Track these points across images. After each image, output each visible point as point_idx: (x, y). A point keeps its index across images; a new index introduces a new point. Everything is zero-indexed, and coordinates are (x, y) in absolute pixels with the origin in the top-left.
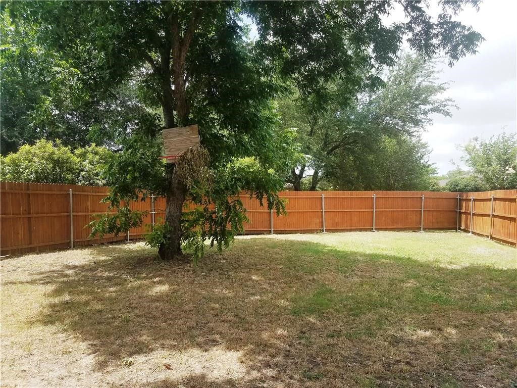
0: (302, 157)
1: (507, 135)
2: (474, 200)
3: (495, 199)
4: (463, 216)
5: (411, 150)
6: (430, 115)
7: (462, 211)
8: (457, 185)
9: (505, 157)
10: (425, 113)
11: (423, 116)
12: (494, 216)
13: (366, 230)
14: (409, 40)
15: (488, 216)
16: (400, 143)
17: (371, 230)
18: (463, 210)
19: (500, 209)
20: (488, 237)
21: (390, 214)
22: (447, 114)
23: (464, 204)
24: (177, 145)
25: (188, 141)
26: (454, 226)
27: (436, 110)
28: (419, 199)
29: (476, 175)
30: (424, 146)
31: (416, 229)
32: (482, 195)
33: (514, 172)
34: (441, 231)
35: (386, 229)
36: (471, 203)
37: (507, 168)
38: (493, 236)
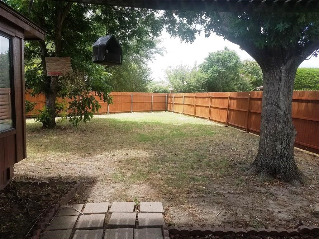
0: (107, 75)
1: (183, 65)
2: (174, 97)
3: (185, 97)
4: (169, 105)
5: (144, 72)
6: (155, 55)
8: (156, 89)
9: (183, 77)
10: (152, 53)
11: (151, 55)
12: (184, 104)
13: (128, 112)
14: (166, 28)
15: (182, 104)
16: (140, 67)
17: (130, 112)
18: (169, 102)
19: (187, 101)
20: (181, 113)
21: (139, 104)
22: (162, 55)
23: (169, 99)
24: (55, 66)
25: (63, 65)
26: (165, 109)
27: (157, 52)
28: (151, 97)
29: (170, 85)
30: (149, 69)
31: (149, 111)
32: (178, 95)
33: (187, 84)
34: (160, 112)
35: (137, 112)
36: (173, 99)
37: (184, 82)
38: (184, 113)
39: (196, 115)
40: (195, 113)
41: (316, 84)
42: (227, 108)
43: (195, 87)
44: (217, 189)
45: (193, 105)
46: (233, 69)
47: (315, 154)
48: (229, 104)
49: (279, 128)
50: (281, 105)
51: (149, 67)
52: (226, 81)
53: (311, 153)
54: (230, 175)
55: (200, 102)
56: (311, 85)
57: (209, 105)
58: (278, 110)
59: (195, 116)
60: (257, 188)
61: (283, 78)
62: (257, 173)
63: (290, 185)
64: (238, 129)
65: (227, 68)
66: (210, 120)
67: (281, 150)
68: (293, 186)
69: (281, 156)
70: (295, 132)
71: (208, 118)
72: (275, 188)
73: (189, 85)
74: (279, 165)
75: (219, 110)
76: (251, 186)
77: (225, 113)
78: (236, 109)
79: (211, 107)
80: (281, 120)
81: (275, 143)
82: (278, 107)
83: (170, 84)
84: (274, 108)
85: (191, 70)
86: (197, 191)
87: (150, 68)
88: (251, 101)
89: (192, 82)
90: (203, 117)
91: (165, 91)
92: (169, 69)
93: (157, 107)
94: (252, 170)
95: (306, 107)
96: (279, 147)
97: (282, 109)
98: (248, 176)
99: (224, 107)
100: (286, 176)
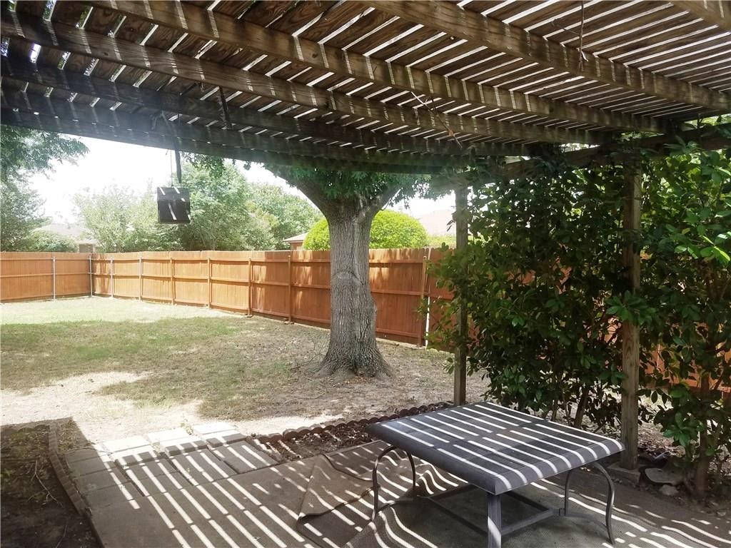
1: (119, 187)
2: (114, 262)
3: (143, 260)
4: (98, 280)
7: (95, 274)
9: (122, 213)
12: (143, 277)
15: (137, 277)
18: (98, 273)
19: (151, 270)
20: (137, 298)
23: (98, 266)
26: (88, 292)
28: (49, 262)
30: (33, 192)
31: (47, 298)
32: (125, 256)
33: (133, 229)
34: (75, 298)
35: (13, 301)
36: (109, 266)
37: (128, 225)
38: (143, 297)
39: (176, 300)
40: (174, 295)
41: (384, 235)
42: (247, 281)
43: (154, 236)
44: (287, 398)
45: (168, 279)
46: (235, 202)
47: (397, 343)
48: (251, 273)
49: (357, 303)
50: (357, 272)
51: (33, 188)
52: (222, 227)
53: (392, 342)
54: (296, 380)
55: (183, 271)
56: (378, 238)
57: (208, 278)
58: (353, 278)
59: (175, 302)
60: (338, 389)
61: (356, 235)
62: (333, 371)
63: (376, 380)
64: (272, 320)
65: (223, 199)
66: (212, 307)
67: (361, 334)
68: (380, 380)
69: (362, 343)
70: (375, 309)
71: (208, 303)
72: (359, 385)
73: (138, 233)
74: (360, 355)
75: (230, 286)
76: (330, 388)
77: (245, 291)
78: (267, 283)
79: (212, 281)
80: (358, 292)
81: (352, 324)
82: (353, 274)
83: (88, 231)
84: (348, 276)
85: (140, 199)
86: (262, 404)
87: (36, 191)
88: (294, 267)
89: (145, 225)
90: (196, 302)
91: (63, 245)
92: (85, 194)
93: (66, 287)
94: (326, 369)
95: (380, 274)
96: (358, 330)
97: (359, 277)
98: (321, 378)
99: (241, 280)
100: (369, 370)
